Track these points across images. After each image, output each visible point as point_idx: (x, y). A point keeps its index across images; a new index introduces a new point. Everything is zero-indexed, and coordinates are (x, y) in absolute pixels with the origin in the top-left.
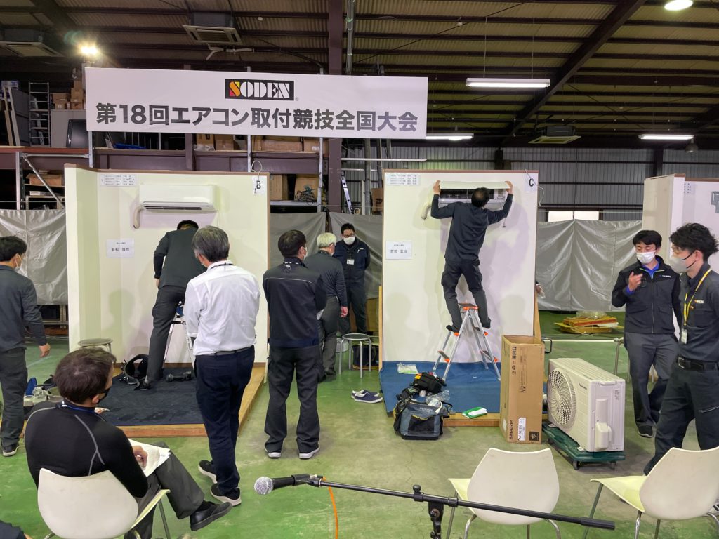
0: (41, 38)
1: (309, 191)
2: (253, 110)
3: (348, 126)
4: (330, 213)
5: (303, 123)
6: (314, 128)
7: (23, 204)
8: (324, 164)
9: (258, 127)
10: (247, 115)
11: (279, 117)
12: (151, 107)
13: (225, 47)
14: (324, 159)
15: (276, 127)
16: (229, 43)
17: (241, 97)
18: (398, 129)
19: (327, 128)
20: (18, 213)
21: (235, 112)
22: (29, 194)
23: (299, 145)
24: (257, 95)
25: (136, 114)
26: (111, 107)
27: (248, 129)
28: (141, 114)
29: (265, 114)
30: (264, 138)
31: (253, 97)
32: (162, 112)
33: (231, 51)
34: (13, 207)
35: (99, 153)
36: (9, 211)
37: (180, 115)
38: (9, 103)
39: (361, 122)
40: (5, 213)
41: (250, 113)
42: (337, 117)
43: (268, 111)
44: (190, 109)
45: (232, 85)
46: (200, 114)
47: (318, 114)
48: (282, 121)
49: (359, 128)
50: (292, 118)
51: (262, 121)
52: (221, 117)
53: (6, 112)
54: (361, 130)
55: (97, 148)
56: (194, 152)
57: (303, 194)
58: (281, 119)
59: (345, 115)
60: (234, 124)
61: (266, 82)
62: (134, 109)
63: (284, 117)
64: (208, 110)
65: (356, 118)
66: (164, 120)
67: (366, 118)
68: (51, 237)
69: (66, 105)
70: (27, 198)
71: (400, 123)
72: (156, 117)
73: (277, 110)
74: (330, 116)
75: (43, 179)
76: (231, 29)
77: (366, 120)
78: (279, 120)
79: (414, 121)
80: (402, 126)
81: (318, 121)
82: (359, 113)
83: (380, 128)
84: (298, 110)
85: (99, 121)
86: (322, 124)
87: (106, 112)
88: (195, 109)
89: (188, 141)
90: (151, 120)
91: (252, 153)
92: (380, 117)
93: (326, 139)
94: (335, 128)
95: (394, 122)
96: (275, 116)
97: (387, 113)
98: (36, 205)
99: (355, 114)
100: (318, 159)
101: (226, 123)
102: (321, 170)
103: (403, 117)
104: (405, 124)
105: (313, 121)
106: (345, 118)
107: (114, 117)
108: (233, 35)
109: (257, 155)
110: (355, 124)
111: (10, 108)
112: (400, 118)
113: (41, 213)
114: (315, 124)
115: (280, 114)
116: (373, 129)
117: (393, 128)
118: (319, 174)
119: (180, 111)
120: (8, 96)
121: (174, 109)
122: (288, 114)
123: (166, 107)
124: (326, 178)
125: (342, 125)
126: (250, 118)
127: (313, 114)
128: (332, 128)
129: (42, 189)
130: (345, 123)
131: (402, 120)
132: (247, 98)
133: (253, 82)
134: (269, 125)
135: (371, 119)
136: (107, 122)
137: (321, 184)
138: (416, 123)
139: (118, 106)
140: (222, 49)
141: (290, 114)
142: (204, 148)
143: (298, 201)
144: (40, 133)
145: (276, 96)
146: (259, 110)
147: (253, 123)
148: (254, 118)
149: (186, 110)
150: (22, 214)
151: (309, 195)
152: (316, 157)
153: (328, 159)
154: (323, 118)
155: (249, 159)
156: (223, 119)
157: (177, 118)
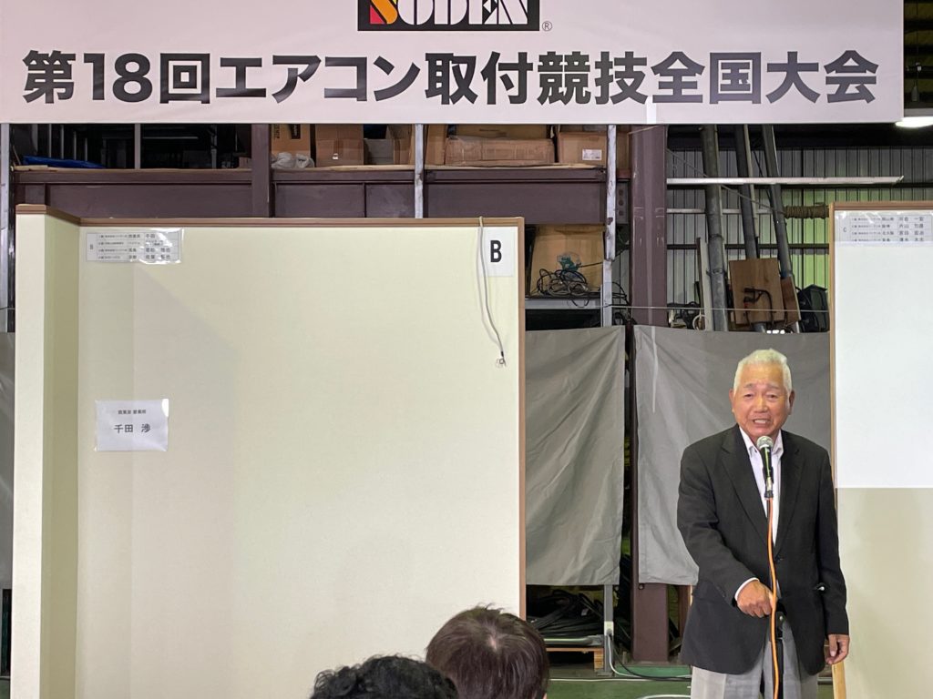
1: (571, 269)
2: (431, 58)
3: (685, 92)
4: (636, 328)
5: (563, 89)
6: (593, 100)
8: (619, 193)
9: (445, 102)
10: (414, 71)
11: (499, 74)
12: (165, 59)
14: (618, 181)
15: (492, 100)
17: (400, 25)
18: (823, 99)
19: (629, 99)
21: (385, 66)
23: (545, 147)
24: (441, 19)
25: (128, 77)
26: (65, 59)
27: (416, 108)
28: (138, 77)
29: (463, 68)
30: (451, 130)
31: (430, 25)
32: (192, 70)
35: (22, 179)
37: (241, 76)
39: (721, 81)
41: (424, 67)
42: (656, 70)
43: (471, 61)
44: (267, 61)
46: (292, 72)
47: (604, 63)
48: (508, 85)
49: (715, 98)
50: (533, 77)
51: (454, 87)
52: (348, 78)
54: (721, 103)
55: (19, 168)
56: (272, 172)
57: (561, 276)
58: (506, 79)
59: (678, 65)
60: (381, 95)
62: (121, 64)
63: (514, 76)
64: (312, 61)
65: (707, 71)
66: (198, 90)
67: (735, 70)
71: (829, 81)
72: (178, 84)
73: (495, 56)
74: (636, 68)
77: (734, 76)
78: (499, 83)
79: (868, 74)
80: (834, 88)
81: (603, 82)
82: (715, 57)
83: (773, 97)
84: (551, 54)
85: (29, 98)
86: (614, 89)
87: (48, 71)
88: (278, 60)
89: (258, 141)
90: (164, 91)
91: (425, 172)
92: (773, 68)
93: (622, 130)
94: (650, 100)
95: (814, 80)
96: (489, 73)
97: (792, 56)
99: (706, 62)
100: (604, 182)
101: (360, 94)
102: (611, 212)
103: (837, 65)
104: (844, 83)
105: (591, 82)
106: (676, 72)
107: (70, 87)
109: (438, 176)
110: (703, 86)
112: (829, 68)
114: (596, 91)
115: (504, 67)
116: (755, 98)
117: (813, 96)
118: (604, 221)
119: (241, 66)
121: (225, 62)
122: (523, 66)
123: (205, 58)
124: (624, 231)
125: (670, 92)
126: (422, 80)
127: (591, 63)
128: (642, 99)
130: (677, 86)
131: (833, 74)
132: (415, 27)
134: (472, 97)
135: (750, 72)
136: (50, 100)
137: (611, 249)
138: (873, 81)
139: (79, 58)
141: (530, 67)
142: (294, 161)
145: (491, 20)
146: (447, 58)
147: (430, 93)
148: (432, 79)
149: (257, 63)
151: (573, 280)
152: (597, 177)
153: (629, 182)
154: (618, 74)
155: (419, 188)
156: (352, 84)
157: (231, 84)
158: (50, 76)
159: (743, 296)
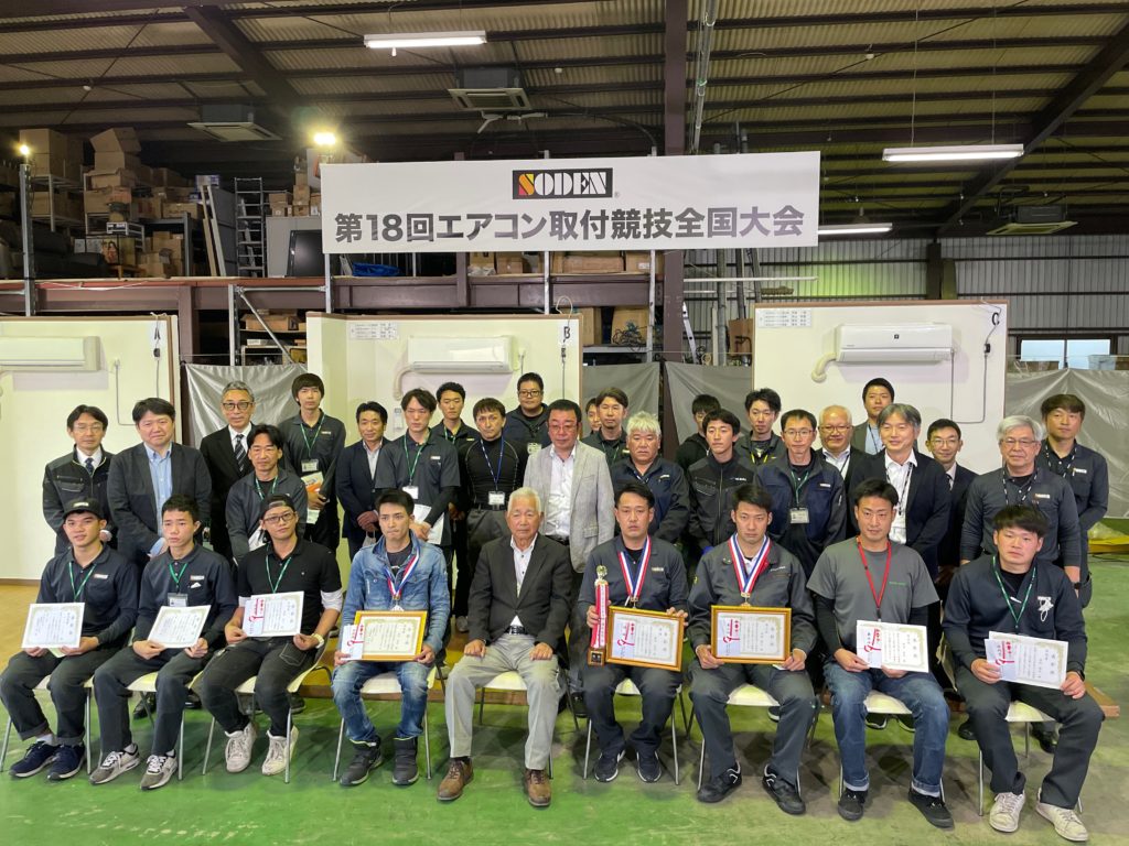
0: (251, 116)
1: (633, 329)
2: (553, 214)
3: (694, 231)
4: (667, 364)
5: (625, 231)
6: (642, 236)
7: (238, 357)
8: (657, 289)
9: (560, 239)
10: (543, 221)
11: (590, 222)
12: (409, 217)
13: (506, 114)
14: (657, 281)
15: (586, 237)
16: (513, 109)
17: (535, 196)
18: (772, 234)
19: (662, 236)
20: (232, 372)
21: (527, 219)
22: (246, 344)
23: (618, 261)
24: (558, 192)
25: (389, 227)
26: (356, 218)
27: (545, 243)
28: (395, 227)
29: (570, 219)
30: (567, 254)
31: (552, 196)
32: (424, 223)
33: (514, 118)
34: (226, 362)
35: (338, 283)
36: (219, 368)
37: (450, 225)
38: (209, 208)
39: (714, 224)
40: (215, 370)
41: (549, 219)
42: (677, 218)
43: (575, 216)
44: (464, 217)
45: (522, 179)
46: (477, 223)
47: (648, 215)
48: (595, 228)
49: (710, 234)
50: (609, 224)
51: (565, 230)
52: (507, 226)
53: (205, 221)
54: (714, 237)
55: (336, 277)
56: (468, 278)
57: (625, 334)
58: (593, 225)
59: (690, 216)
60: (526, 235)
61: (571, 172)
62: (386, 219)
63: (598, 223)
64: (488, 217)
65: (706, 219)
66: (427, 234)
67: (722, 218)
68: (276, 403)
69: (286, 209)
70: (243, 349)
71: (776, 223)
72: (417, 231)
73: (588, 212)
74: (666, 218)
75: (264, 321)
76: (517, 90)
77: (722, 222)
78: (590, 226)
79: (798, 219)
80: (778, 227)
81: (648, 226)
82: (711, 211)
83: (744, 233)
84: (619, 211)
85: (339, 240)
86: (654, 230)
87: (348, 225)
88: (470, 217)
89: (460, 263)
90: (409, 235)
91: (550, 277)
92: (743, 216)
93: (659, 253)
94: (674, 236)
95: (767, 223)
96: (584, 222)
97: (755, 209)
98: (255, 357)
99: (705, 214)
100: (648, 282)
101: (514, 235)
102: (652, 299)
103: (781, 214)
104: (784, 224)
105: (641, 226)
106: (689, 220)
107: (360, 233)
108: (519, 98)
109: (558, 279)
110: (704, 228)
111: (210, 215)
112: (775, 216)
113: (262, 370)
114: (643, 231)
115: (592, 218)
116: (733, 234)
117: (765, 232)
118: (649, 304)
119: (450, 220)
120: (207, 197)
121: (442, 218)
122: (603, 217)
123: (430, 216)
124: (659, 310)
125: (685, 231)
126: (548, 226)
127: (641, 215)
128: (669, 235)
129: (263, 336)
130: (689, 227)
131: (778, 219)
132: (544, 197)
133: (552, 173)
134: (575, 236)
135: (730, 219)
136: (349, 241)
137: (652, 319)
138: (801, 223)
139: (364, 217)
140: (501, 117)
141: (607, 218)
142: (481, 273)
143: (618, 345)
144: (249, 248)
145: (586, 192)
146: (561, 214)
147: (552, 234)
148: (553, 226)
149: (458, 218)
150: (237, 371)
151: (632, 336)
152: (644, 279)
153: (663, 282)
154: (656, 222)
155: (547, 287)
156: (510, 230)
157: (445, 231)
158: (349, 227)
159: (735, 340)
